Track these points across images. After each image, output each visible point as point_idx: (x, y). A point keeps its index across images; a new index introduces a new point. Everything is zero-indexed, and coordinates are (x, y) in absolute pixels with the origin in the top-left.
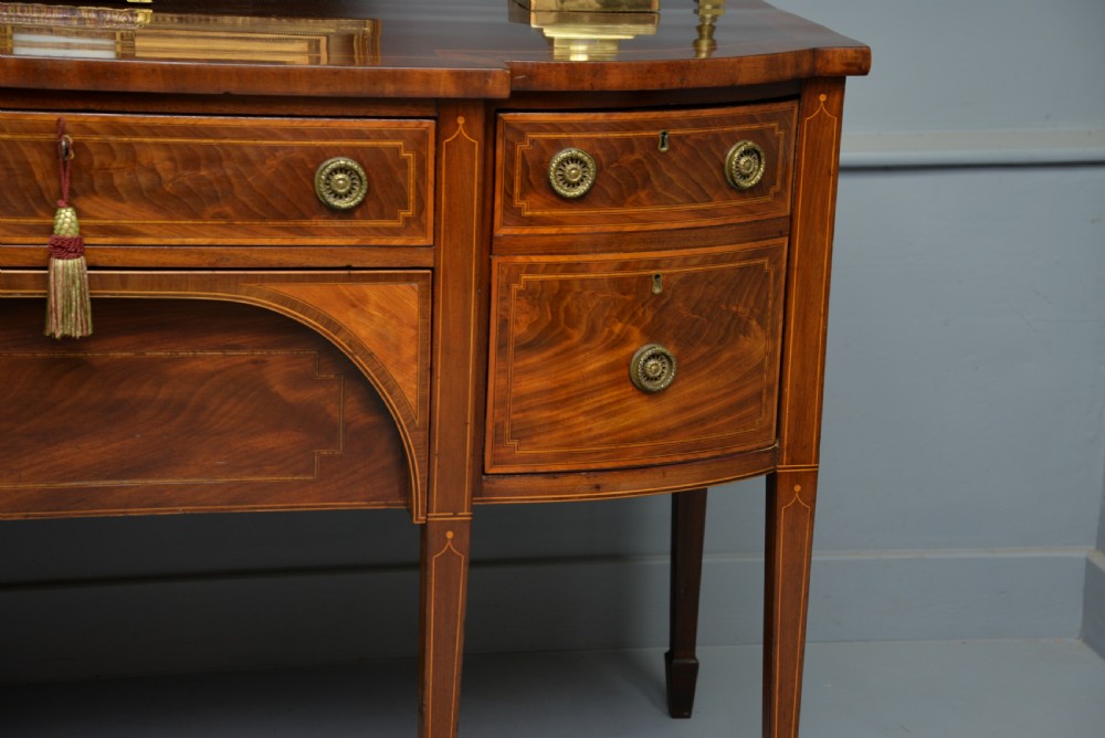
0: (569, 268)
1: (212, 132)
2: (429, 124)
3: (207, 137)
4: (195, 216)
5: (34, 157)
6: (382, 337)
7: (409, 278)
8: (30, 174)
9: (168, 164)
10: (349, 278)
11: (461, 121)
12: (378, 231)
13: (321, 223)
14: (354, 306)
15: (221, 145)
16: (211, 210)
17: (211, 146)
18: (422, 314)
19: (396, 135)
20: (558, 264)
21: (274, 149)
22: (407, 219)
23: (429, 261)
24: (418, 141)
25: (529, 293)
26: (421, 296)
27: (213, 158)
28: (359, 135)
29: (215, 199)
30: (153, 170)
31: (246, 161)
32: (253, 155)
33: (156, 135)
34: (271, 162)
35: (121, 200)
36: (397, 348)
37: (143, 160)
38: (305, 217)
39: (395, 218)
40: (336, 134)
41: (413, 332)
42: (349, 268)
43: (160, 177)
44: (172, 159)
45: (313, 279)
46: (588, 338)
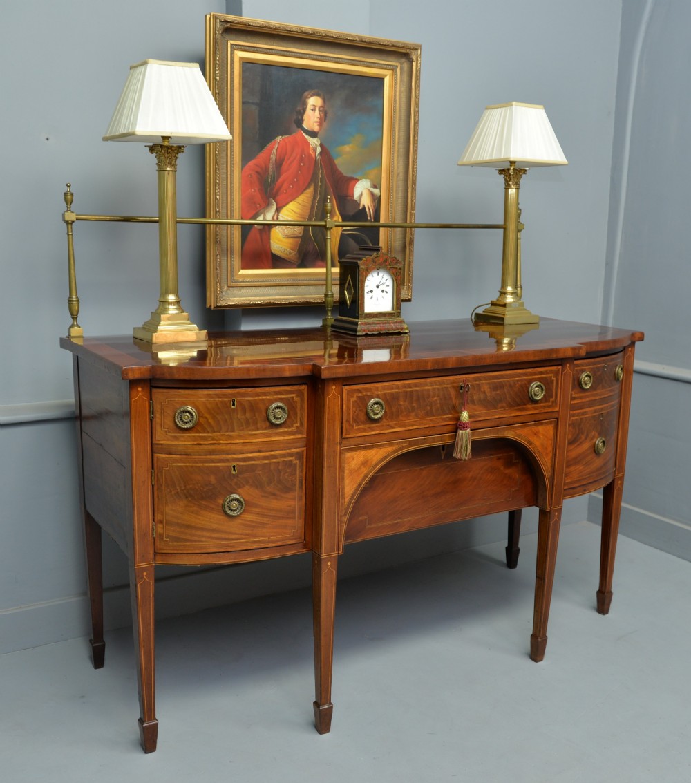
0: (583, 414)
1: (502, 377)
2: (560, 367)
3: (499, 379)
4: (495, 408)
5: (452, 392)
6: (542, 445)
7: (551, 423)
8: (451, 398)
9: (489, 390)
10: (535, 425)
11: (568, 365)
12: (544, 407)
13: (529, 406)
14: (535, 434)
15: (504, 381)
16: (500, 405)
17: (501, 382)
18: (554, 434)
19: (551, 372)
20: (580, 413)
21: (518, 381)
22: (552, 402)
23: (556, 416)
24: (557, 373)
25: (572, 425)
26: (554, 429)
27: (501, 386)
28: (541, 373)
29: (501, 401)
30: (484, 392)
31: (510, 386)
32: (512, 383)
33: (486, 380)
34: (517, 385)
35: (475, 405)
36: (546, 448)
37: (482, 390)
38: (525, 404)
39: (549, 401)
40: (535, 374)
41: (551, 442)
42: (535, 421)
43: (486, 395)
44: (490, 388)
45: (525, 426)
46: (586, 439)
